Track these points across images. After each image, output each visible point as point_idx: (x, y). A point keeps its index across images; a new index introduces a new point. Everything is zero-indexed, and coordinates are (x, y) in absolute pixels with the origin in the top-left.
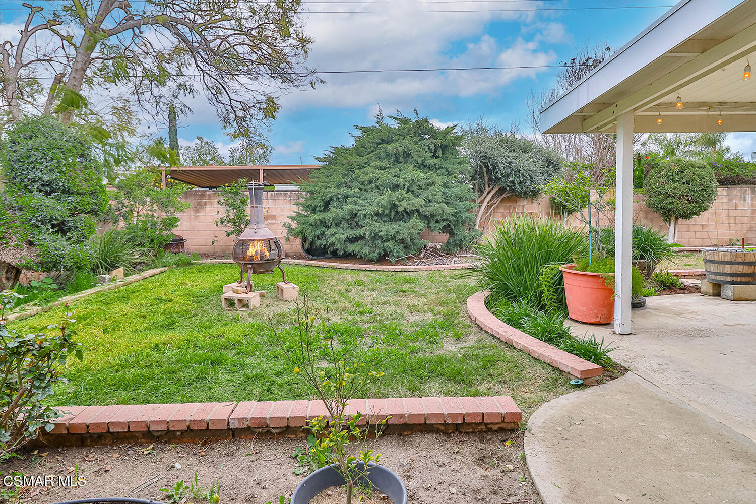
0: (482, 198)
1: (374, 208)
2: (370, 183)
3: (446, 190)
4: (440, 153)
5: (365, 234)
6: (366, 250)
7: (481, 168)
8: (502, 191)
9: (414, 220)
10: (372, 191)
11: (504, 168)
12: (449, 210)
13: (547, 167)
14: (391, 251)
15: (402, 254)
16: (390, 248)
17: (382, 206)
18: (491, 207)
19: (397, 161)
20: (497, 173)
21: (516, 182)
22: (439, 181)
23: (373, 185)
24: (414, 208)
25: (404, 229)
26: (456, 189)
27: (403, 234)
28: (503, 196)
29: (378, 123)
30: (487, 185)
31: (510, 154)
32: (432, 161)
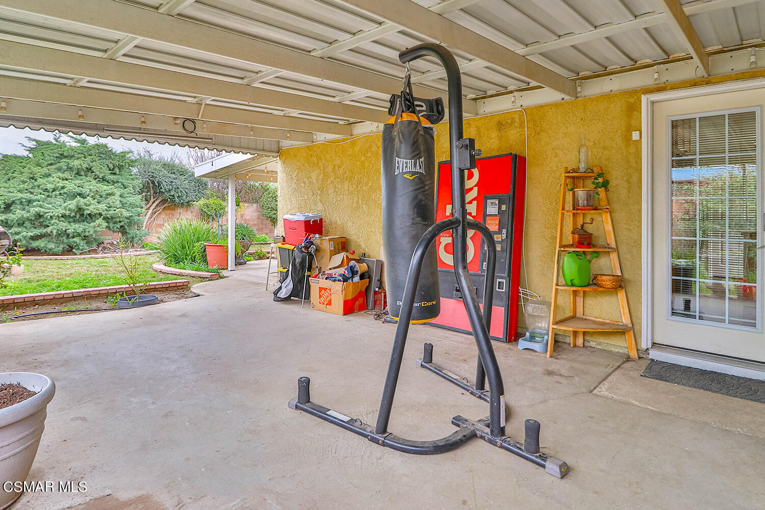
0: (148, 206)
1: (61, 211)
2: (54, 190)
3: (122, 199)
4: (117, 170)
5: (52, 232)
6: (51, 245)
7: (148, 183)
8: (164, 201)
9: (100, 221)
10: (55, 197)
11: (167, 185)
12: (126, 214)
13: (198, 186)
14: (77, 245)
15: (86, 247)
16: (76, 243)
17: (70, 210)
18: (155, 213)
19: (78, 174)
20: (161, 188)
21: (175, 196)
22: (118, 192)
23: (57, 193)
24: (98, 212)
25: (89, 228)
26: (130, 198)
27: (89, 232)
28: (164, 206)
29: (55, 139)
30: (152, 197)
31: (171, 175)
32: (112, 177)
